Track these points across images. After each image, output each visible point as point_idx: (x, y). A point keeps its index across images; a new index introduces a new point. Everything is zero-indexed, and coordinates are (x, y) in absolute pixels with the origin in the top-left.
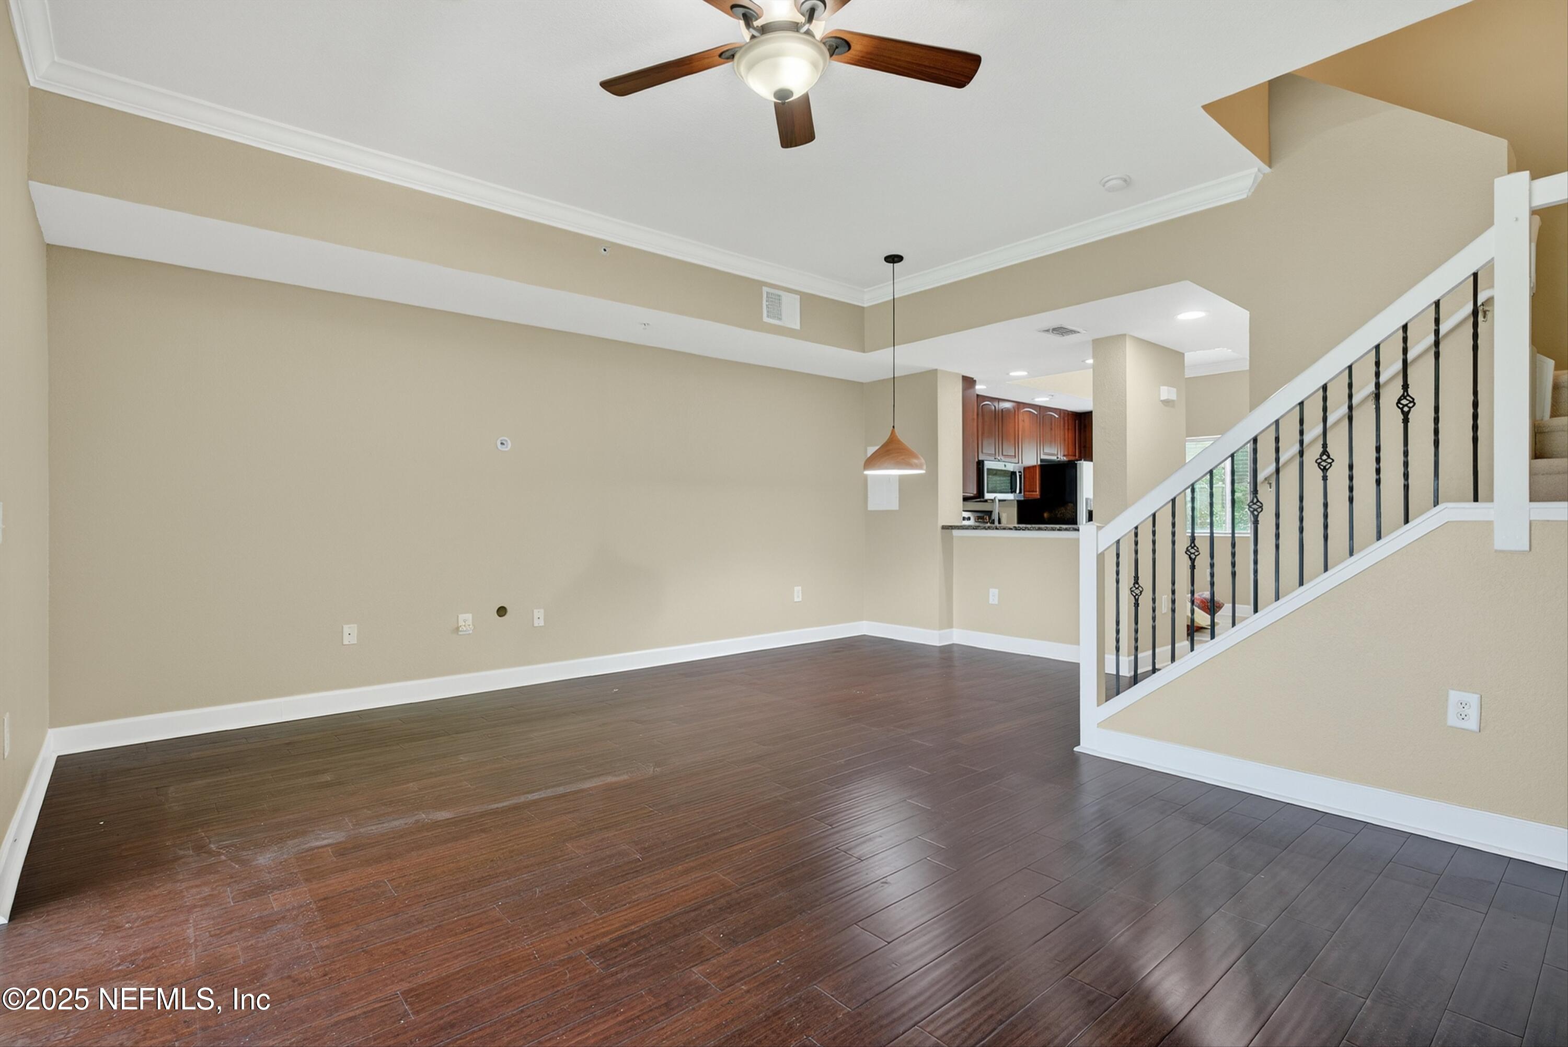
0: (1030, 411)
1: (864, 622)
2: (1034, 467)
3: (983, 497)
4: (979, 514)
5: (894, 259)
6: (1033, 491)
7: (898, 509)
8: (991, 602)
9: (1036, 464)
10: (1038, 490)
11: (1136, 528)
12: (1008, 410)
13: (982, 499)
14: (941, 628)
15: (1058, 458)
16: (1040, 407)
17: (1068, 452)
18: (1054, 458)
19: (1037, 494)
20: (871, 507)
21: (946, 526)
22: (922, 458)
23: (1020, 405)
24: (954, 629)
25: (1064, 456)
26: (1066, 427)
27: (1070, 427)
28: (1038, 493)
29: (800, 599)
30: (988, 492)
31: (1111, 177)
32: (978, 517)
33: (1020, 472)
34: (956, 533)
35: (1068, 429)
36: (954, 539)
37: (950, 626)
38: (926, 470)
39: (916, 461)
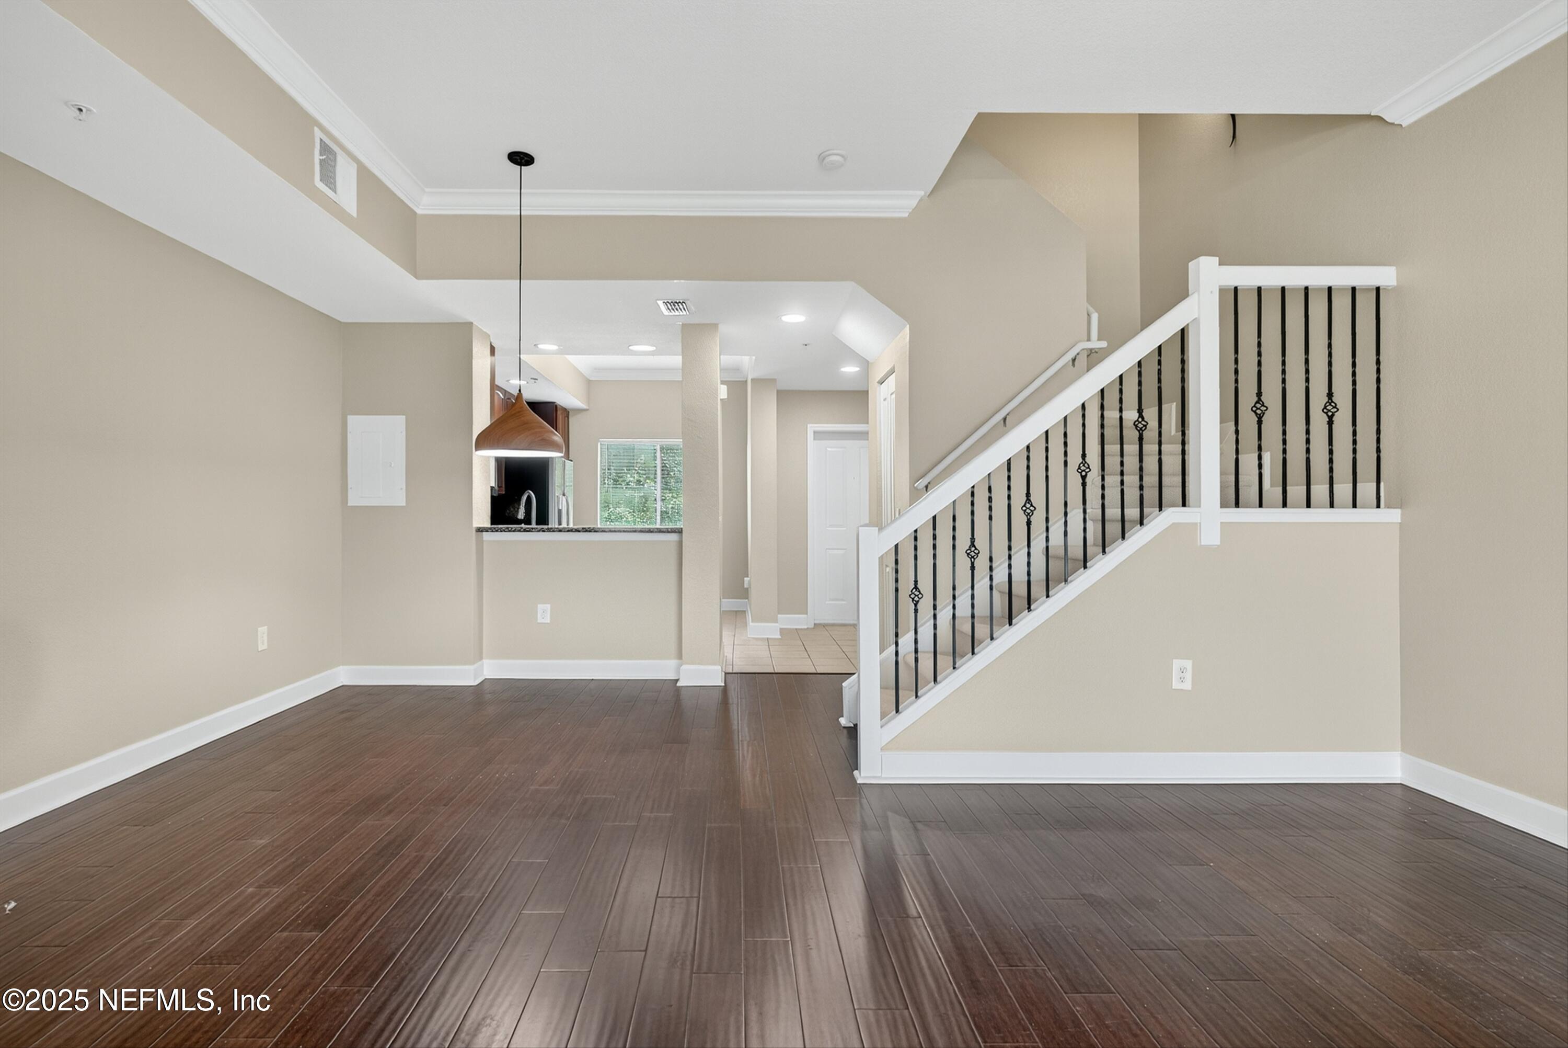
1: (342, 667)
5: (521, 159)
7: (403, 503)
8: (540, 620)
10: (503, 484)
11: (916, 531)
14: (474, 662)
20: (354, 500)
21: (479, 528)
24: (485, 661)
28: (503, 488)
29: (266, 646)
31: (835, 152)
34: (488, 536)
36: (485, 545)
37: (481, 657)
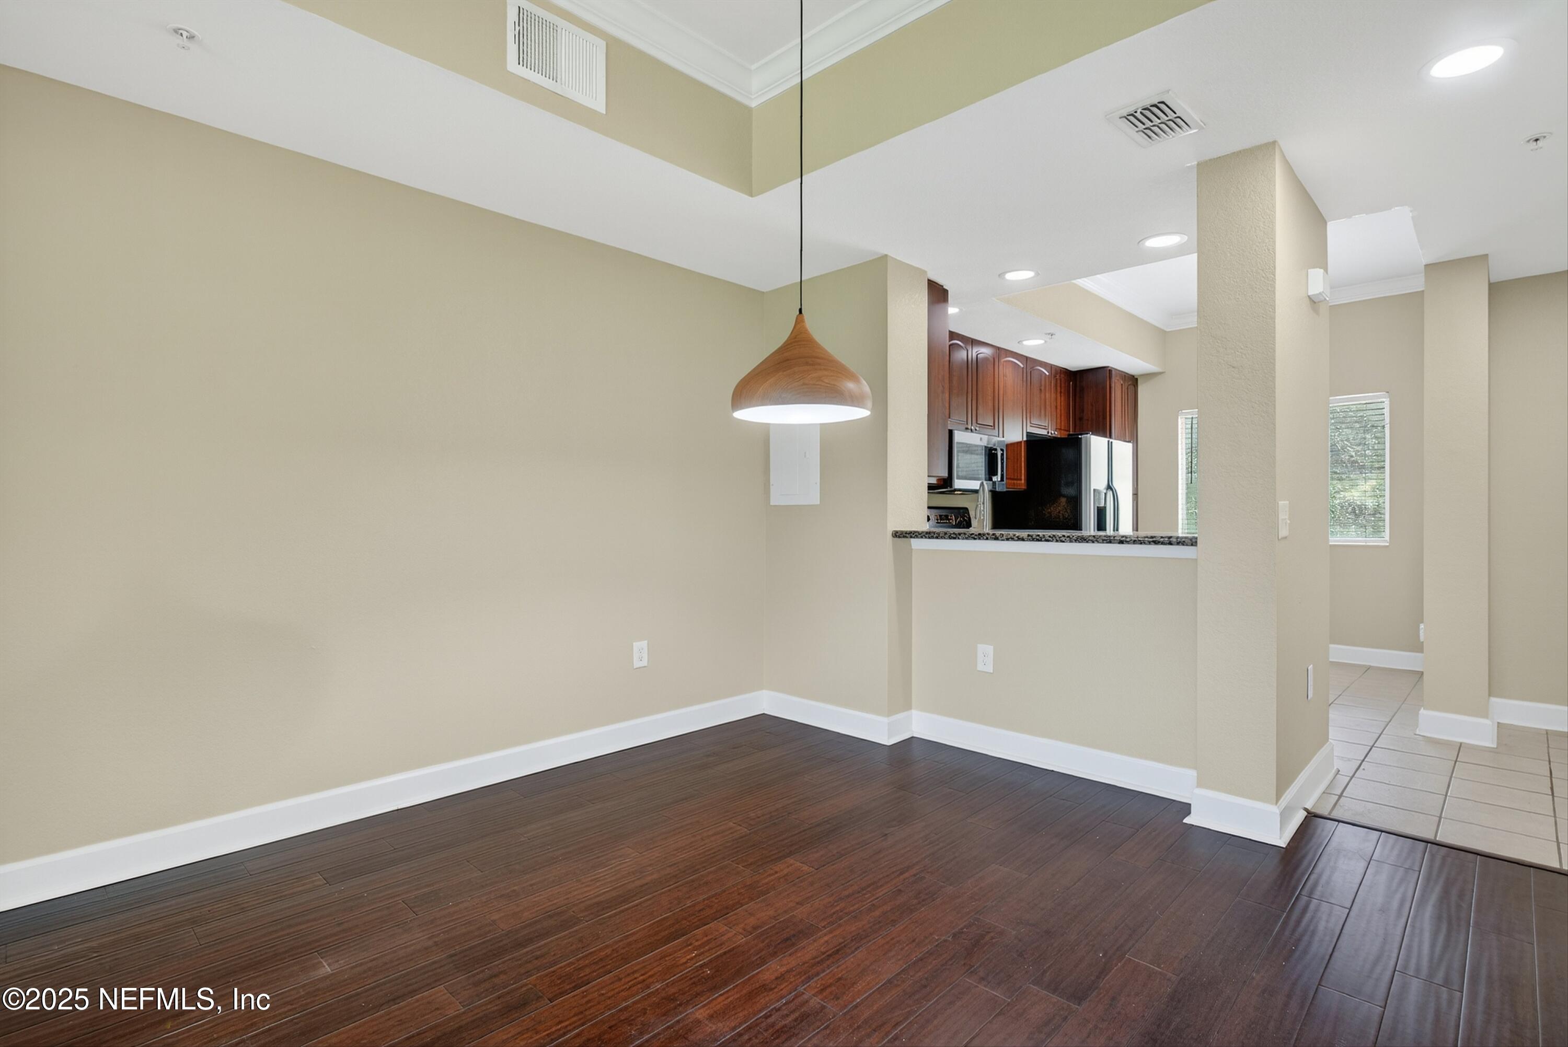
0: (1012, 362)
1: (765, 692)
2: (1021, 442)
3: (951, 487)
4: (944, 513)
6: (1017, 479)
7: (819, 503)
8: (980, 667)
9: (1021, 440)
10: (1023, 478)
12: (986, 359)
13: (949, 489)
14: (891, 712)
15: (1048, 433)
16: (1027, 359)
17: (1061, 426)
18: (1044, 432)
19: (1022, 484)
20: (776, 499)
21: (902, 532)
22: (864, 382)
23: (1000, 352)
24: (914, 712)
25: (1056, 430)
26: (1059, 391)
27: (1062, 390)
28: (1023, 481)
29: (645, 663)
30: (957, 479)
32: (940, 516)
33: (1002, 450)
34: (916, 543)
35: (1061, 392)
36: (913, 551)
37: (908, 706)
38: (872, 410)
39: (851, 385)
